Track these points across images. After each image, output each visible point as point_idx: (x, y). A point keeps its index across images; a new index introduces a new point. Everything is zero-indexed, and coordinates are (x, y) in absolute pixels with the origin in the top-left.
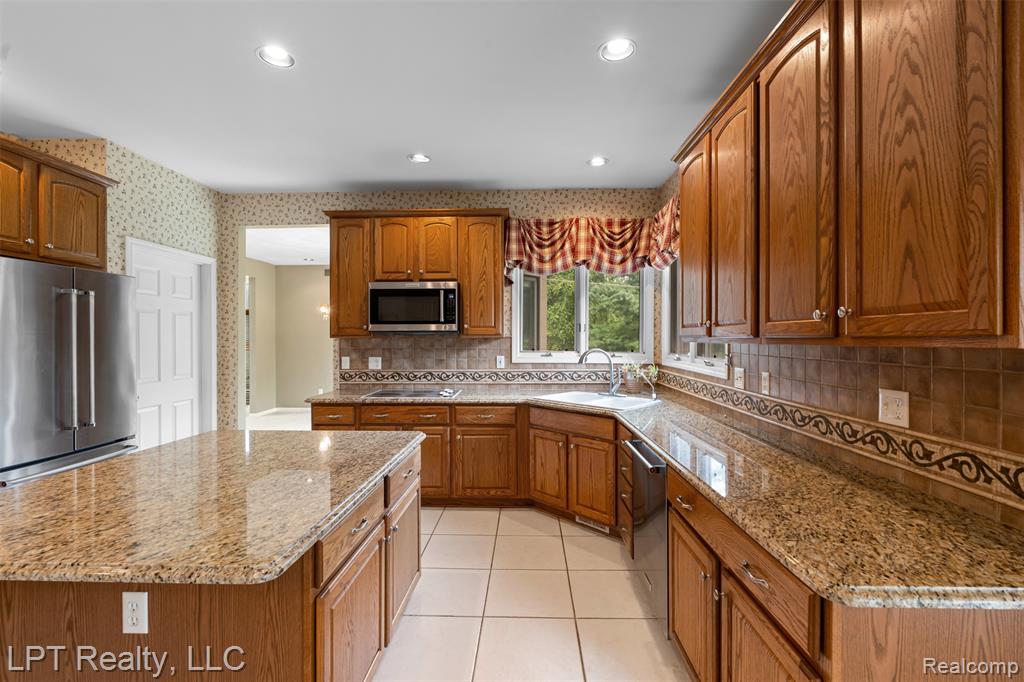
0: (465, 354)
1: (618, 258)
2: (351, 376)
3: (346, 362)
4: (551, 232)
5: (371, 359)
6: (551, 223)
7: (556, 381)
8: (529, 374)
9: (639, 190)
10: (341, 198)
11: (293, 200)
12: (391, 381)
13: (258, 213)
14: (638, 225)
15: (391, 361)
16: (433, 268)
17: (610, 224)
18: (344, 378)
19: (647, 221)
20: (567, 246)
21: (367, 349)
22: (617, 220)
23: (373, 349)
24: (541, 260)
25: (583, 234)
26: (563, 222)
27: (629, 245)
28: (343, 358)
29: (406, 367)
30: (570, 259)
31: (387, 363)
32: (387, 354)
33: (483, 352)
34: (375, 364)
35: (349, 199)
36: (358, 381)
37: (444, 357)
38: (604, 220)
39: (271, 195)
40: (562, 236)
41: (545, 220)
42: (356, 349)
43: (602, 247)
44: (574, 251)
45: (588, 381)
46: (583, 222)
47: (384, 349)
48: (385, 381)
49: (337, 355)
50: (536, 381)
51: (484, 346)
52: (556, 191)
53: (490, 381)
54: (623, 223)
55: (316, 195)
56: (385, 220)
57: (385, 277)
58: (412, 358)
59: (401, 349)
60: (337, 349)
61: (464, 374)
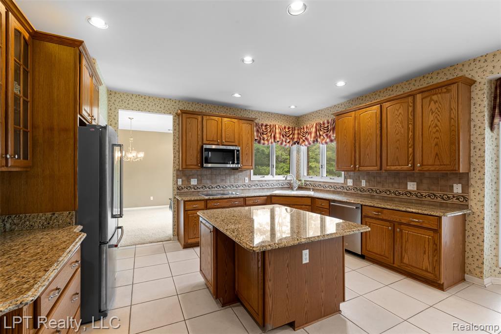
0: (232, 177)
1: (288, 141)
2: (182, 188)
3: (180, 182)
4: (266, 129)
5: (192, 180)
6: (266, 126)
7: (266, 187)
8: (257, 184)
9: (292, 116)
10: (177, 103)
11: (151, 100)
12: (201, 190)
13: (131, 104)
14: (293, 129)
15: (201, 180)
16: (228, 140)
17: (285, 128)
18: (179, 189)
19: (296, 128)
20: (273, 135)
21: (190, 175)
22: (287, 127)
23: (193, 175)
24: (264, 139)
25: (277, 131)
26: (270, 126)
27: (291, 136)
28: (178, 180)
29: (209, 183)
30: (273, 140)
31: (199, 181)
32: (200, 177)
33: (240, 177)
34: (194, 182)
35: (181, 104)
36: (186, 190)
37: (224, 178)
38: (283, 126)
39: (139, 95)
40: (270, 131)
41: (265, 124)
42: (185, 175)
43: (283, 136)
44: (275, 137)
45: (276, 187)
46: (277, 126)
47: (198, 175)
48: (199, 190)
49: (175, 178)
50: (259, 187)
51: (241, 174)
52: (266, 112)
53: (243, 188)
54: (289, 128)
55: (164, 99)
56: (208, 117)
57: (208, 142)
58: (211, 179)
59: (206, 175)
60: (175, 175)
61: (233, 186)
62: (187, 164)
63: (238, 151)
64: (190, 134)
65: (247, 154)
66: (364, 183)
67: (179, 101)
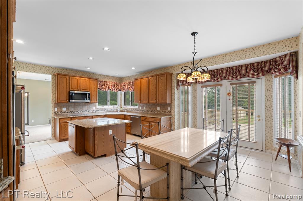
0: (86, 107)
1: (116, 89)
2: (57, 113)
3: (56, 109)
4: (104, 83)
5: (63, 108)
6: (104, 82)
7: (104, 111)
8: (100, 110)
9: (118, 77)
10: (54, 69)
11: (38, 66)
12: (69, 113)
13: (25, 68)
14: (119, 84)
15: (69, 108)
16: (84, 89)
17: (114, 83)
18: (55, 113)
19: (120, 83)
20: (108, 86)
21: (62, 106)
22: (115, 82)
23: (64, 106)
24: (103, 88)
25: (110, 84)
26: (107, 82)
27: (117, 87)
28: (55, 108)
29: (73, 110)
30: (108, 89)
31: (67, 109)
32: (68, 107)
33: (91, 106)
34: (64, 109)
35: (56, 69)
36: (59, 113)
37: (82, 107)
38: (113, 82)
39: (30, 64)
40: (107, 84)
41: (104, 81)
42: (59, 106)
43: (113, 87)
45: (110, 111)
46: (110, 82)
47: (66, 106)
48: (67, 113)
49: (53, 108)
50: (101, 111)
51: (91, 105)
52: (104, 75)
53: (92, 112)
54: (116, 83)
55: (46, 67)
56: (72, 77)
57: (72, 90)
58: (74, 108)
59: (71, 106)
60: (53, 106)
61: (86, 111)
62: (61, 100)
63: (89, 94)
64: (62, 85)
65: (94, 95)
66: (145, 108)
67: (55, 68)
